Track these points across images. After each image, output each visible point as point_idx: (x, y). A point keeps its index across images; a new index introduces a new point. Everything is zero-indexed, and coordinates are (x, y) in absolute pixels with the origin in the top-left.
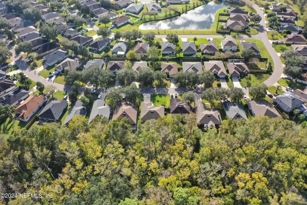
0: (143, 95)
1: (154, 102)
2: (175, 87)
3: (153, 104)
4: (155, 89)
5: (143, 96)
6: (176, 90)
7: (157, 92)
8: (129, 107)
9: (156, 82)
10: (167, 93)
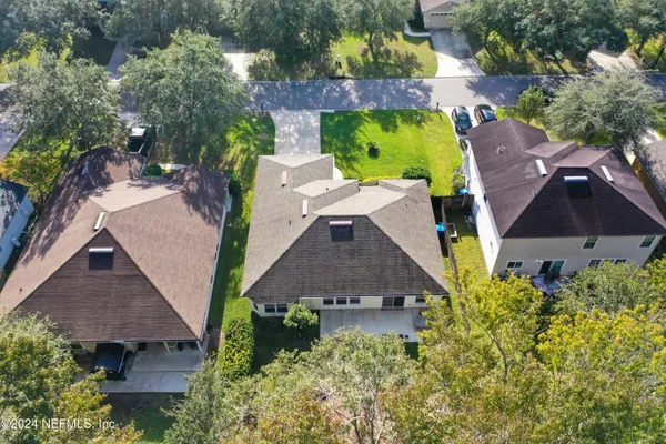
0: (276, 117)
1: (347, 160)
2: (467, 73)
3: (338, 174)
4: (349, 84)
5: (271, 128)
6: (476, 87)
7: (363, 99)
8: (159, 192)
9: (347, 49)
10: (424, 105)
